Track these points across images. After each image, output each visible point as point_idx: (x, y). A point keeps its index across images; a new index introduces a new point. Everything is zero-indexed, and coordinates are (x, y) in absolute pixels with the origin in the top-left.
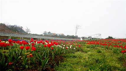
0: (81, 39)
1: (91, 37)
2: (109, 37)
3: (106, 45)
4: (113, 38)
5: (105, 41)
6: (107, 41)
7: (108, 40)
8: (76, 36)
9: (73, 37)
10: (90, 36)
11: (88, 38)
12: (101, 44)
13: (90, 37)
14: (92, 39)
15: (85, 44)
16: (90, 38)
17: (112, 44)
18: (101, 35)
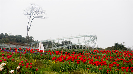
0: (41, 48)
1: (69, 43)
2: (117, 44)
3: (105, 64)
4: (126, 49)
5: (104, 54)
6: (109, 54)
7: (112, 53)
8: (28, 37)
9: (19, 40)
10: (68, 40)
11: (63, 44)
12: (92, 62)
13: (67, 42)
14: (73, 47)
15: (50, 61)
16: (68, 45)
17: (119, 63)
18: (95, 38)
